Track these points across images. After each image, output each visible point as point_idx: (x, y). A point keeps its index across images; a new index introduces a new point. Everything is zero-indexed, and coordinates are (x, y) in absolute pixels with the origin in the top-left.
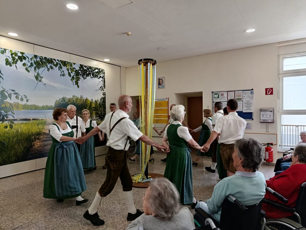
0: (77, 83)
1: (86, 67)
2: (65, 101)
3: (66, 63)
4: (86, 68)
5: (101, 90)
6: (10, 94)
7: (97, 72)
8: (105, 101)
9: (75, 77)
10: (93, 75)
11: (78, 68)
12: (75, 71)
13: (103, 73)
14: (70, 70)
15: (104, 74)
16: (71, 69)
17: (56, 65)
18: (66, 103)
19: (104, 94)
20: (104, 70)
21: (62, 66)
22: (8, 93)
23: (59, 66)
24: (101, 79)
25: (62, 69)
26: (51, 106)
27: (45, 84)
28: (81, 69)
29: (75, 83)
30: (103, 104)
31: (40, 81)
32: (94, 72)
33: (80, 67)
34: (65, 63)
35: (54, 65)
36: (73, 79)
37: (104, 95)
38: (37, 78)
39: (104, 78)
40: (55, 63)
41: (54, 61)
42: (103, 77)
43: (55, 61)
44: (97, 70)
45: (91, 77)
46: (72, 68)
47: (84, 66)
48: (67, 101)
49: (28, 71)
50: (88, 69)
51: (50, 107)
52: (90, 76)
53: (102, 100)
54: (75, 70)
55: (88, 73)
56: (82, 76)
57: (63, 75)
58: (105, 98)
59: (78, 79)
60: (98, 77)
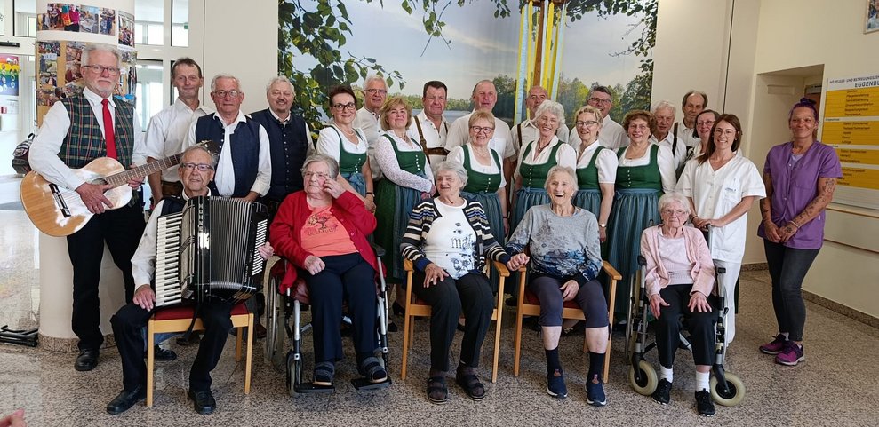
2: (503, 87)
5: (637, 53)
6: (365, 69)
8: (648, 90)
18: (505, 94)
19: (648, 66)
22: (359, 66)
24: (641, 14)
26: (462, 100)
27: (450, 42)
30: (641, 100)
31: (437, 34)
37: (645, 70)
38: (429, 27)
39: (653, 11)
42: (651, 7)
45: (600, 12)
48: (508, 88)
49: (409, 10)
51: (458, 105)
52: (598, 7)
53: (638, 85)
57: (503, 13)
58: (651, 79)
60: (629, 10)
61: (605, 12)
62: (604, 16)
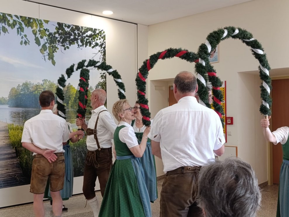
0: (51, 57)
1: (69, 27)
2: (28, 89)
3: (32, 20)
4: (69, 30)
7: (91, 36)
9: (47, 45)
10: (82, 41)
11: (53, 30)
12: (49, 35)
13: (102, 38)
14: (38, 33)
15: (105, 39)
16: (40, 31)
17: (13, 26)
18: (30, 92)
20: (104, 32)
21: (24, 26)
23: (17, 26)
24: (98, 48)
25: (23, 32)
26: (3, 97)
28: (60, 31)
29: (47, 57)
32: (85, 35)
33: (57, 27)
34: (28, 22)
35: (9, 25)
36: (45, 50)
37: (103, 78)
39: (103, 46)
40: (11, 22)
41: (9, 18)
42: (102, 44)
43: (12, 17)
44: (89, 33)
45: (79, 45)
46: (42, 29)
47: (66, 26)
48: (31, 89)
50: (73, 30)
51: (1, 101)
52: (77, 42)
53: (100, 87)
54: (48, 33)
55: (72, 37)
56: (62, 43)
57: (26, 43)
58: (106, 83)
59: (54, 49)
60: (92, 45)
61: (81, 46)
62: (80, 47)
